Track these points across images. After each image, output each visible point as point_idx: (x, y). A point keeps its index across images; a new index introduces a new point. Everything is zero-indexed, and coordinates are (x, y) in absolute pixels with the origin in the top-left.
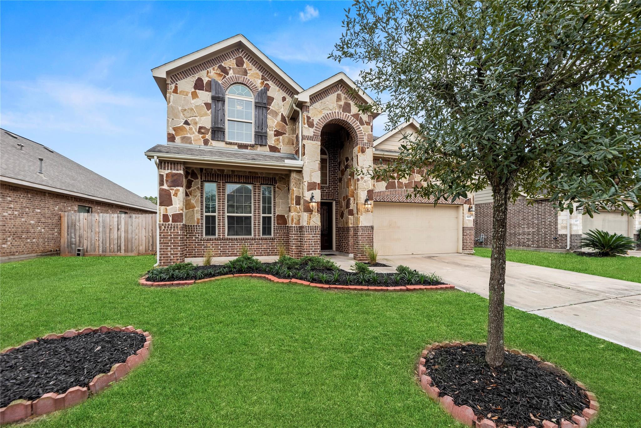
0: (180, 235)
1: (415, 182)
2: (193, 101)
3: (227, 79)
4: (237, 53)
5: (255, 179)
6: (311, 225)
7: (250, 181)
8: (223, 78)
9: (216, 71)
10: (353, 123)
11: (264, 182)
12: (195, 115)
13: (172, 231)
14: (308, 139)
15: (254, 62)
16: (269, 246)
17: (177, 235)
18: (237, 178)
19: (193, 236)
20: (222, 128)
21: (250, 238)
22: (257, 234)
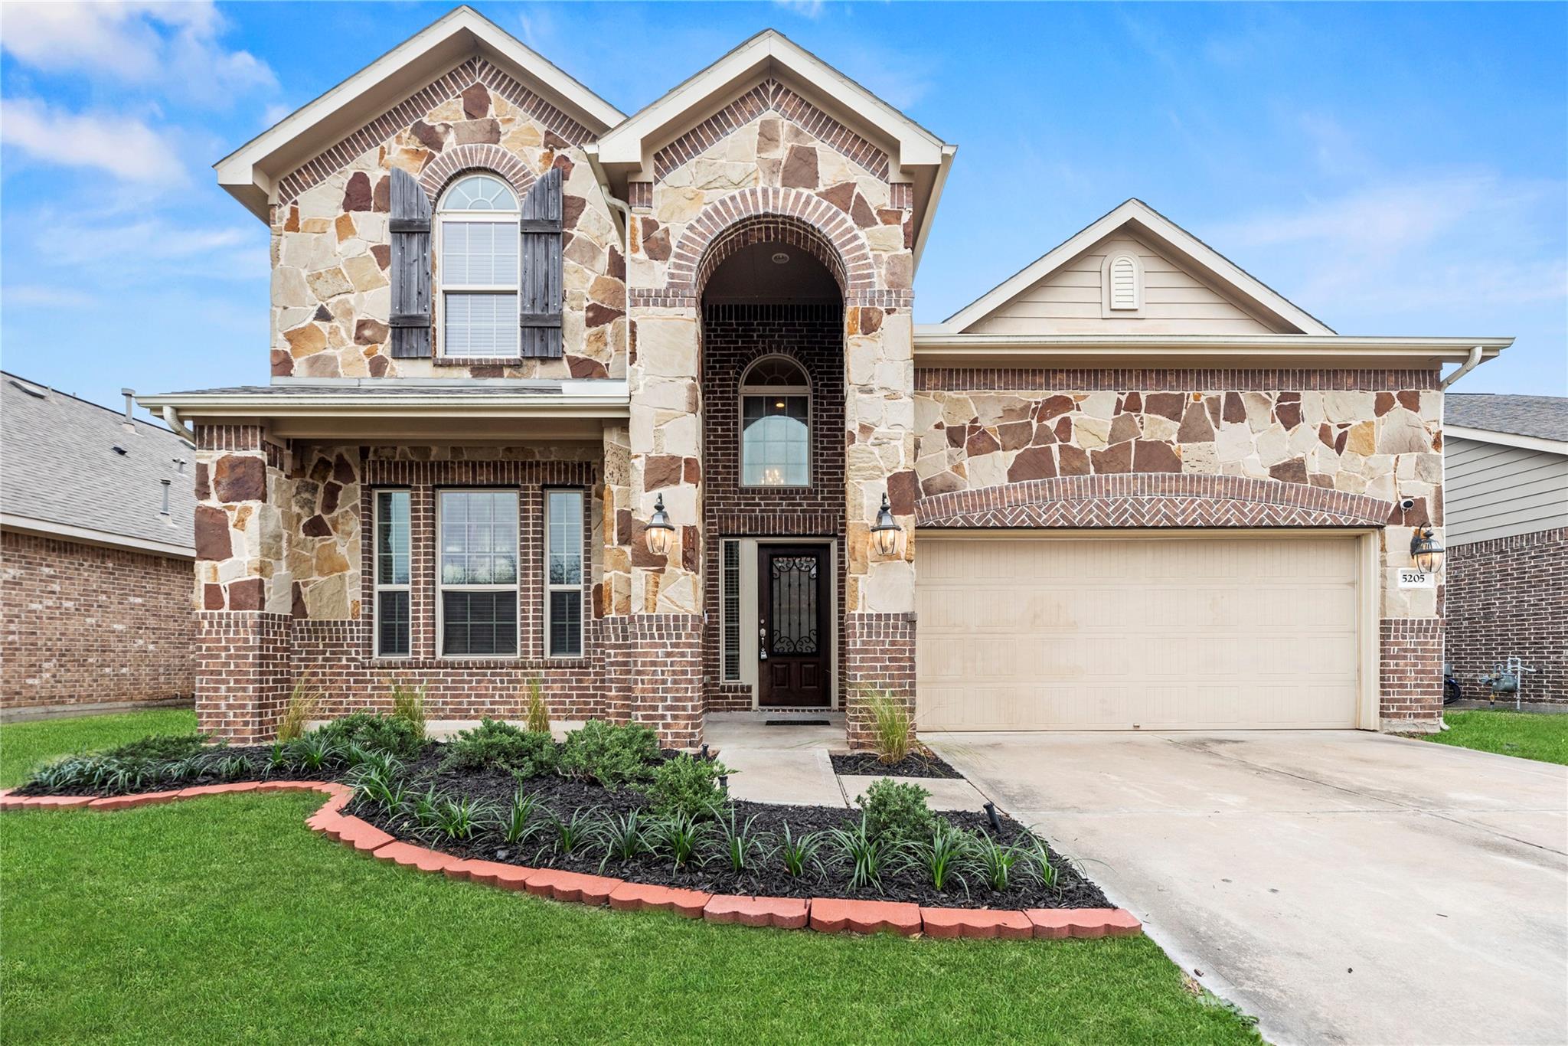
0: (252, 648)
1: (1140, 445)
2: (339, 248)
3: (437, 164)
4: (469, 75)
5: (524, 469)
6: (660, 611)
7: (509, 479)
8: (427, 163)
9: (408, 143)
10: (826, 224)
11: (552, 478)
12: (345, 287)
13: (231, 635)
14: (647, 304)
15: (519, 95)
16: (572, 689)
17: (245, 649)
18: (467, 472)
19: (342, 653)
20: (419, 318)
21: (509, 663)
22: (531, 649)
